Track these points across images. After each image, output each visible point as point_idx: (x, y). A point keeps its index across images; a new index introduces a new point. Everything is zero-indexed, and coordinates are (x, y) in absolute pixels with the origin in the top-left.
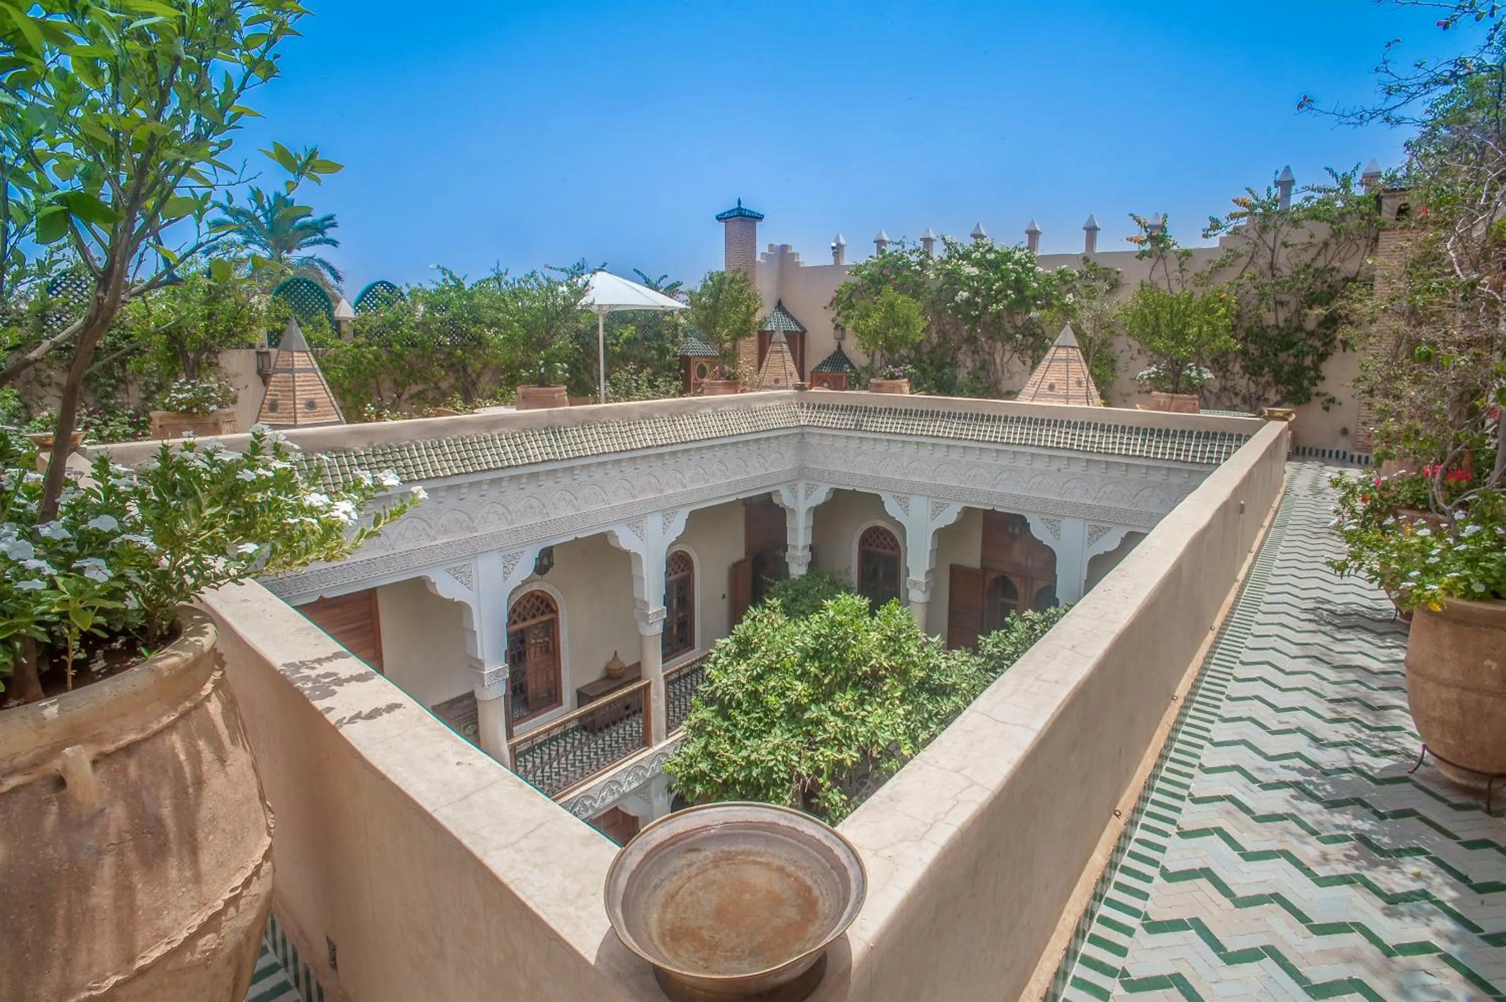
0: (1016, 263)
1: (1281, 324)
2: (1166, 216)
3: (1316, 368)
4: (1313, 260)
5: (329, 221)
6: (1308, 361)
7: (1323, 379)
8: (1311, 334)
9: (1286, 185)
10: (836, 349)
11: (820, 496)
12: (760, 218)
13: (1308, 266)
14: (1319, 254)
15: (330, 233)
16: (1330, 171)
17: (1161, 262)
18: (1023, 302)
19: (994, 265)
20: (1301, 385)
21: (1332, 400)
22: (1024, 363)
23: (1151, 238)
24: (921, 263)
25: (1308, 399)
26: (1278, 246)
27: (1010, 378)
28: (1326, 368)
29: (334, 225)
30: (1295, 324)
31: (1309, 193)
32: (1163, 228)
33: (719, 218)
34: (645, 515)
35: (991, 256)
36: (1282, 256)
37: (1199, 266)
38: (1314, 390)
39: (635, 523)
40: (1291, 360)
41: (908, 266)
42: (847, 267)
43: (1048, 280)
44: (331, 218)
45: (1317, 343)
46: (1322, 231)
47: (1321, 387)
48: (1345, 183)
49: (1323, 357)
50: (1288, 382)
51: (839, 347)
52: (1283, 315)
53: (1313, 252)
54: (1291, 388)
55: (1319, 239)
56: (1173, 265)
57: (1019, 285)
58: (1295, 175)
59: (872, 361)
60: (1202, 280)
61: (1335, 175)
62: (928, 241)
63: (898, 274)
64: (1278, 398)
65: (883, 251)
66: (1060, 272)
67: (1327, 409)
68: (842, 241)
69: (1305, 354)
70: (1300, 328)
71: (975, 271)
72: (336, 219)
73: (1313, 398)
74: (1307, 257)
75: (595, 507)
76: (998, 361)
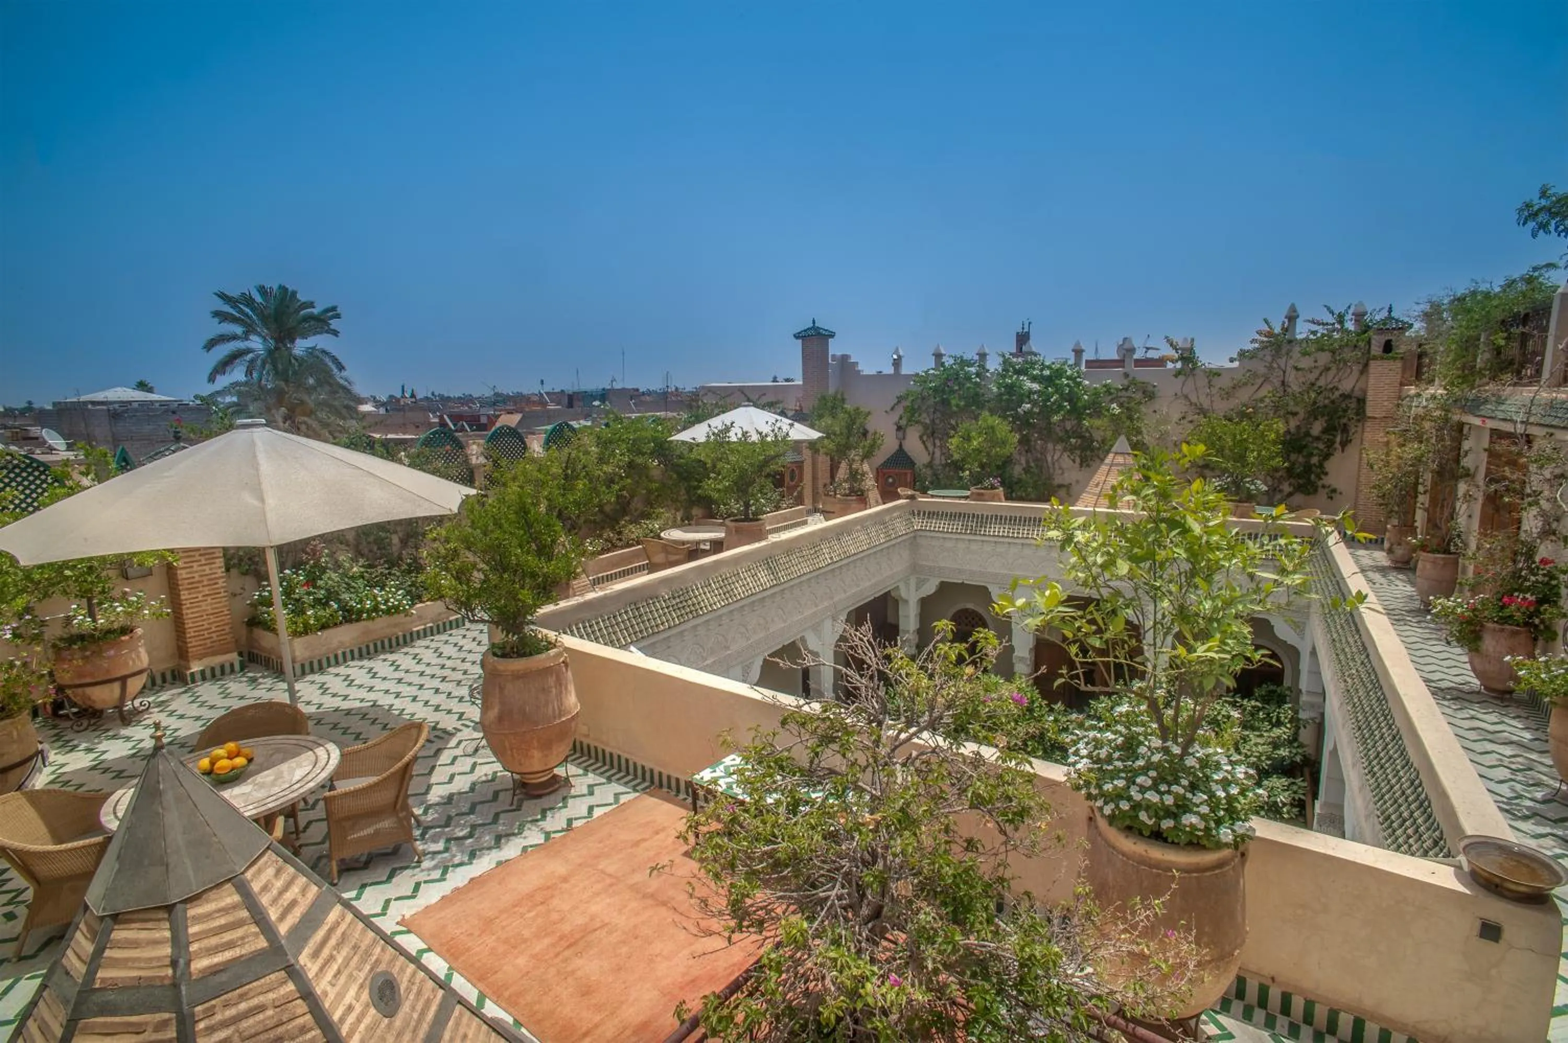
0: (1068, 378)
1: (1292, 430)
2: (1193, 340)
3: (1321, 466)
4: (1317, 379)
5: (332, 312)
6: (1315, 460)
7: (1326, 474)
8: (1318, 439)
9: (1292, 318)
10: (897, 447)
11: (930, 588)
12: (832, 335)
13: (1313, 384)
14: (1321, 374)
15: (334, 324)
16: (1328, 308)
17: (1191, 379)
18: (1077, 412)
19: (1048, 381)
20: (1309, 479)
21: (1334, 491)
22: (1074, 461)
23: (1182, 358)
24: (978, 375)
25: (1316, 491)
26: (1289, 369)
27: (1063, 473)
28: (1329, 465)
29: (338, 316)
30: (1303, 430)
31: (1315, 327)
32: (1191, 350)
33: (797, 336)
34: (823, 621)
35: (1047, 373)
36: (1291, 377)
37: (1225, 382)
38: (1320, 483)
39: (816, 628)
40: (1301, 459)
41: (968, 378)
42: (908, 377)
43: (1096, 394)
44: (334, 309)
45: (1321, 446)
46: (1324, 358)
47: (1326, 480)
48: (1341, 319)
49: (1327, 456)
50: (1299, 476)
51: (901, 445)
52: (1293, 423)
53: (1316, 373)
54: (1301, 481)
55: (1321, 363)
56: (1202, 381)
57: (1072, 398)
58: (1300, 310)
59: (933, 459)
60: (1228, 394)
61: (1332, 313)
62: (983, 356)
63: (961, 385)
64: (1291, 489)
65: (943, 364)
66: (1105, 386)
67: (1331, 498)
68: (901, 353)
69: (1311, 455)
70: (1308, 434)
71: (1036, 386)
72: (339, 311)
73: (1320, 489)
74: (1312, 377)
75: (795, 619)
76: (1049, 459)
